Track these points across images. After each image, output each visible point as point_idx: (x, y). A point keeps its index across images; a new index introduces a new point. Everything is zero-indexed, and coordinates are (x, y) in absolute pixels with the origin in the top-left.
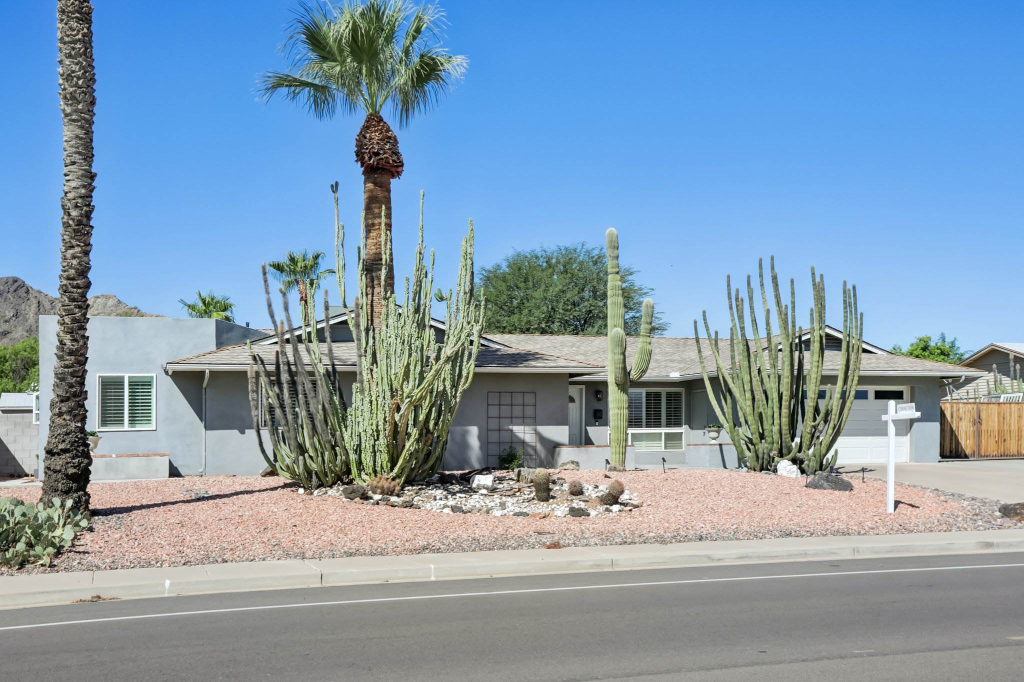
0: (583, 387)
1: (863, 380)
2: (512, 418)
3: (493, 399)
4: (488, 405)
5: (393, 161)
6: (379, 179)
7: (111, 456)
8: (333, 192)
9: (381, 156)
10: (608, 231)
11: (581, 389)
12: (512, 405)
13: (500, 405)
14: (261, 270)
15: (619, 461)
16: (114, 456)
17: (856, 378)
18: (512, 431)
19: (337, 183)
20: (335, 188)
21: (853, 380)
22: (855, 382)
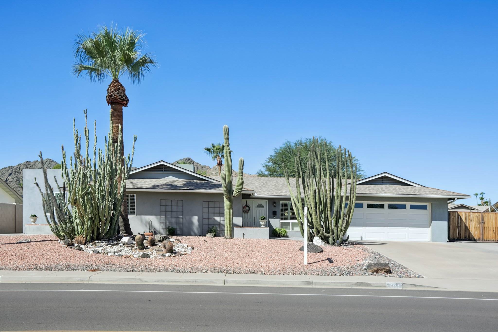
0: (267, 200)
1: (358, 198)
2: (214, 213)
3: (206, 205)
4: (203, 207)
5: (119, 99)
6: (115, 107)
7: (39, 225)
8: (85, 113)
9: (113, 97)
10: (224, 127)
11: (267, 201)
12: (214, 207)
13: (209, 207)
14: (61, 148)
15: (228, 234)
16: (40, 225)
17: (355, 197)
18: (214, 219)
19: (87, 110)
20: (86, 111)
21: (353, 198)
22: (354, 199)
